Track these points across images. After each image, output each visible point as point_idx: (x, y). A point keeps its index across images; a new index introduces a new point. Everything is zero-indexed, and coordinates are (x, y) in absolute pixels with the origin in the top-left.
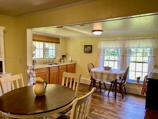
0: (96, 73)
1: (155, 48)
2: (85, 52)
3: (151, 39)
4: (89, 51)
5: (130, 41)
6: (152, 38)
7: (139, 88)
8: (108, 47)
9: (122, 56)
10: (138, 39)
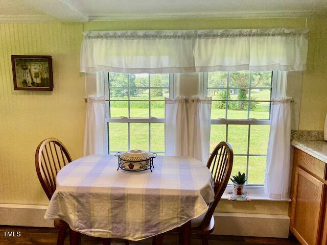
0: (82, 200)
1: (296, 70)
2: (18, 86)
3: (284, 38)
4: (38, 81)
5: (210, 40)
6: (289, 34)
7: (241, 211)
8: (124, 67)
9: (180, 101)
10: (241, 35)
